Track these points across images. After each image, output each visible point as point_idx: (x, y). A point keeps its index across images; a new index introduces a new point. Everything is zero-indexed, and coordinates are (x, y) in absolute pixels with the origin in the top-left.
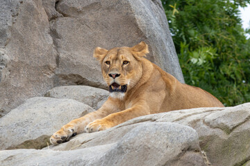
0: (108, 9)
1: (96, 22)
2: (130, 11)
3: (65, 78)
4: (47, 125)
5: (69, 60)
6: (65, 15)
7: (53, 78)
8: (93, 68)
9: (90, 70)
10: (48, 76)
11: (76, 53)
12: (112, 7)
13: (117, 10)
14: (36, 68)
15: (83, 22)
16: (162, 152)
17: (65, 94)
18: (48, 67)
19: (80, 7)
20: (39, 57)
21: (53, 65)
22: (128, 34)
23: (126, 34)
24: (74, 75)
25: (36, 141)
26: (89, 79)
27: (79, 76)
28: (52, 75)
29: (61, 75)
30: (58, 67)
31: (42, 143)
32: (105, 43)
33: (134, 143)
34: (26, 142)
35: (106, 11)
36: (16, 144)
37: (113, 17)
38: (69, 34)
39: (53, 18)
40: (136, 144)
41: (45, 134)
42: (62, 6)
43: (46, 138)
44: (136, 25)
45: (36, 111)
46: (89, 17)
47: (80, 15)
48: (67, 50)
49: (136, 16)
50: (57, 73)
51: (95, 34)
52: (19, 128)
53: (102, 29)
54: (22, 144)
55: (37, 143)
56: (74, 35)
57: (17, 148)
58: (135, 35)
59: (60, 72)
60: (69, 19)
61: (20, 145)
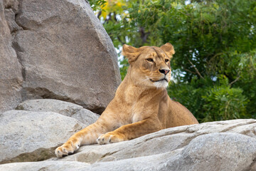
0: (67, 22)
1: (57, 36)
2: (90, 25)
3: (32, 91)
4: (41, 138)
5: (34, 73)
6: (24, 29)
7: (21, 92)
8: (59, 82)
9: (56, 83)
10: (17, 89)
11: (41, 66)
12: (71, 21)
13: (76, 23)
14: (6, 81)
15: (43, 36)
16: (236, 162)
17: (40, 107)
18: (16, 80)
19: (40, 20)
20: (7, 71)
21: (21, 78)
22: (89, 48)
23: (87, 48)
24: (41, 89)
25: (33, 154)
26: (56, 93)
27: (46, 90)
28: (20, 88)
29: (28, 89)
30: (25, 80)
31: (39, 156)
32: (67, 56)
33: (203, 153)
34: (22, 155)
35: (66, 24)
36: (11, 157)
37: (73, 31)
38: (31, 48)
39: (14, 31)
40: (206, 154)
41: (42, 146)
42: (22, 19)
43: (43, 151)
44: (97, 39)
45: (22, 124)
46: (49, 30)
47: (40, 28)
48: (31, 64)
49: (96, 30)
50: (24, 86)
51: (57, 47)
52: (9, 141)
53: (63, 43)
54: (17, 157)
55: (34, 156)
56: (36, 48)
57: (12, 161)
58: (96, 49)
59: (27, 86)
60: (29, 32)
61: (14, 158)
